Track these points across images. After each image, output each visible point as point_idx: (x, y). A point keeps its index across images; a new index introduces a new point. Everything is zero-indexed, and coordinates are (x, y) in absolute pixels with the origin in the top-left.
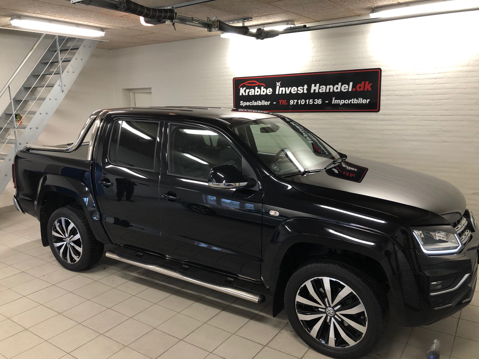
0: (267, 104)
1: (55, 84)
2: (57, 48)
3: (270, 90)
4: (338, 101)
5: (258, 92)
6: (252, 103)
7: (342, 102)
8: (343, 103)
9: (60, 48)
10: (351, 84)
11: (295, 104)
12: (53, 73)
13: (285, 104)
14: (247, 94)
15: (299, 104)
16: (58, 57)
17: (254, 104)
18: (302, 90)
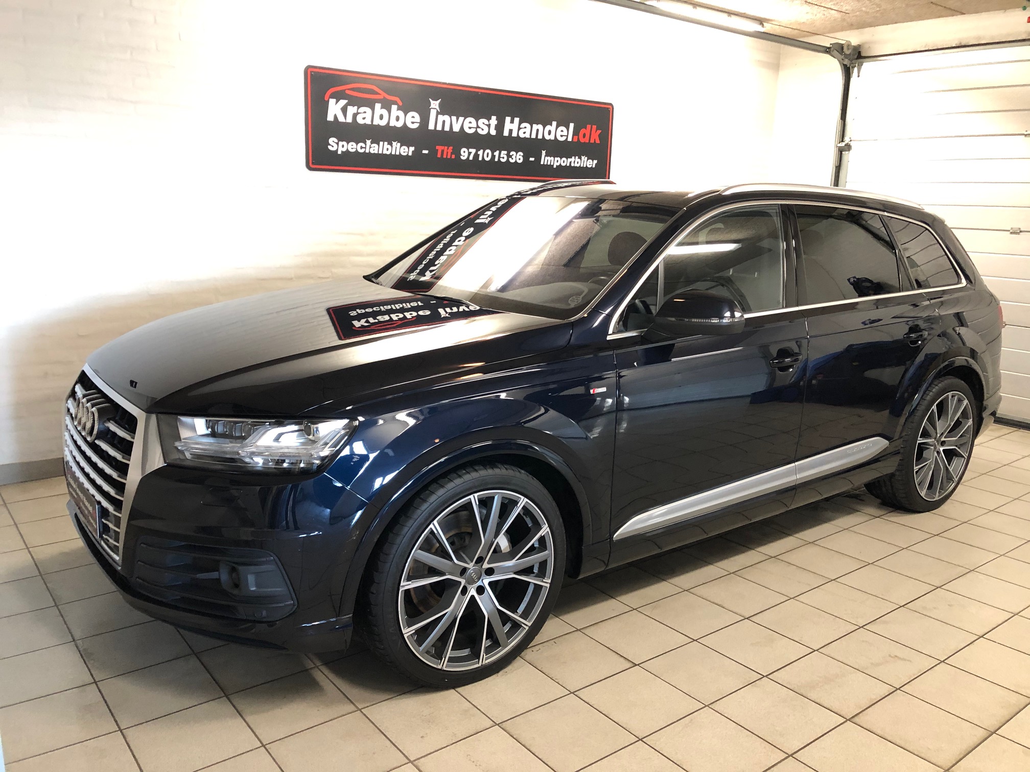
0: (405, 154)
3: (413, 117)
4: (551, 160)
5: (381, 117)
6: (364, 146)
7: (557, 161)
8: (558, 164)
10: (572, 125)
11: (471, 158)
13: (449, 157)
14: (349, 119)
15: (480, 159)
17: (372, 149)
18: (486, 126)
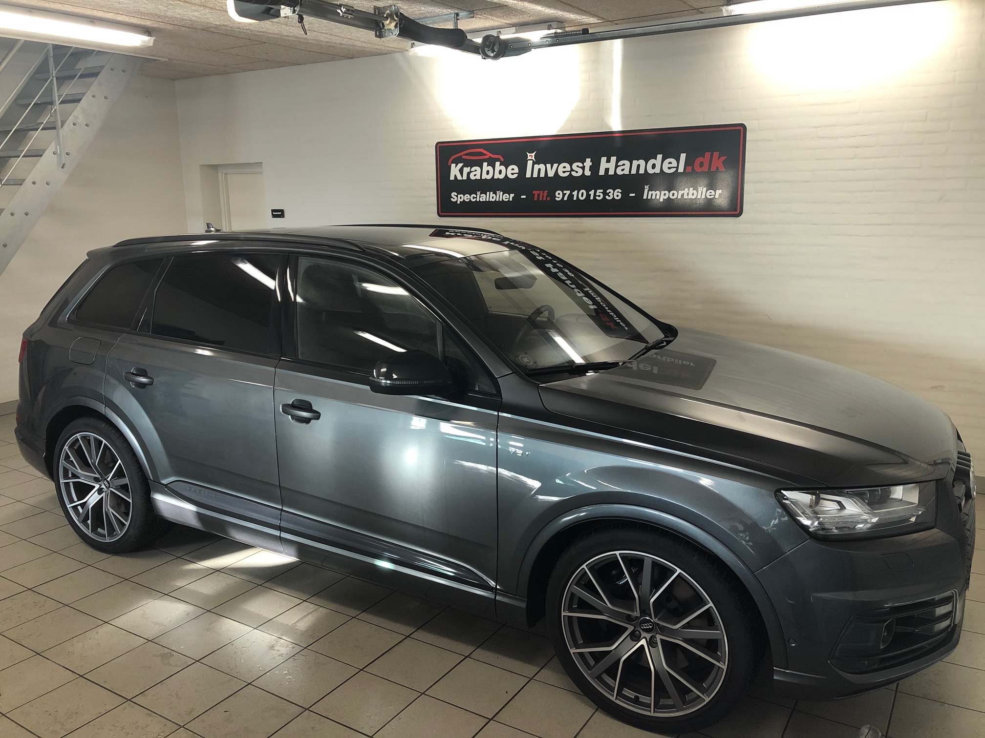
0: (507, 200)
1: (45, 150)
2: (51, 72)
3: (513, 169)
4: (656, 194)
5: (488, 172)
6: (475, 196)
7: (665, 194)
8: (666, 197)
9: (57, 70)
10: (683, 156)
11: (565, 199)
12: (40, 126)
13: (544, 199)
14: (465, 178)
15: (575, 198)
16: (53, 92)
17: (481, 198)
18: (581, 169)
